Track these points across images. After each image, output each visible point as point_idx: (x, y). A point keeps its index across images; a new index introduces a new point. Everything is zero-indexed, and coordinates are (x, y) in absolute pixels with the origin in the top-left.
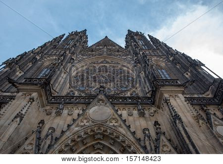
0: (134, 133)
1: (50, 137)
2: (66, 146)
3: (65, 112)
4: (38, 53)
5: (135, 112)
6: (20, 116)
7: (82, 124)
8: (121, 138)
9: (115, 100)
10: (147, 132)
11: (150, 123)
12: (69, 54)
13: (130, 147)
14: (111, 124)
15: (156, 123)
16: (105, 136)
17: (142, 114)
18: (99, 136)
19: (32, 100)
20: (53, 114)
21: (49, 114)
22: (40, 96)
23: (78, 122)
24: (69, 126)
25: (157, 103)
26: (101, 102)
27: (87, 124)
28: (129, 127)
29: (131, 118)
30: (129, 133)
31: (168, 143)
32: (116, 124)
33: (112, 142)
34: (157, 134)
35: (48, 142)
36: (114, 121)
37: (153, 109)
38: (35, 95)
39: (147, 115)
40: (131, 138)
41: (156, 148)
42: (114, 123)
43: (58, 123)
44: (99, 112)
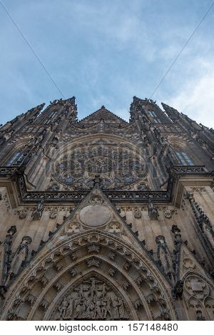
0: (143, 243)
1: (24, 250)
2: (47, 263)
3: (46, 214)
5: (145, 213)
7: (70, 231)
8: (125, 250)
9: (116, 196)
10: (162, 242)
11: (165, 228)
12: (51, 133)
13: (138, 263)
14: (111, 231)
15: (175, 228)
16: (102, 249)
17: (154, 216)
18: (94, 248)
20: (29, 218)
21: (22, 217)
22: (10, 192)
23: (64, 228)
24: (51, 234)
25: (175, 199)
26: (96, 199)
27: (77, 231)
28: (136, 234)
29: (139, 222)
30: (136, 244)
31: (191, 257)
32: (117, 231)
33: (112, 256)
34: (176, 243)
35: (22, 258)
36: (114, 227)
37: (170, 208)
38: (2, 190)
39: (161, 217)
40: (140, 250)
41: (176, 263)
42: (114, 229)
43: (36, 230)
44: (94, 213)
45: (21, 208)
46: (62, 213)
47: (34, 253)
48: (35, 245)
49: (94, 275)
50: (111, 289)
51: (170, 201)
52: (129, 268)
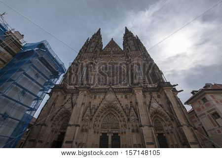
1: (94, 108)
2: (100, 112)
3: (97, 96)
4: (79, 59)
5: (124, 96)
6: (83, 104)
9: (115, 91)
10: (127, 106)
11: (129, 102)
15: (131, 102)
17: (126, 97)
18: (110, 107)
19: (85, 95)
20: (93, 98)
21: (91, 98)
22: (87, 92)
23: (103, 102)
24: (100, 104)
26: (110, 92)
27: (106, 103)
28: (121, 104)
29: (122, 99)
30: (121, 107)
33: (115, 109)
34: (131, 107)
35: (94, 111)
37: (131, 94)
38: (85, 92)
39: (128, 97)
41: (130, 112)
42: (115, 102)
43: (95, 102)
44: (110, 97)
45: (90, 95)
46: (102, 96)
47: (97, 110)
48: (96, 107)
49: (110, 113)
50: (115, 116)
51: (131, 92)
52: (119, 112)
